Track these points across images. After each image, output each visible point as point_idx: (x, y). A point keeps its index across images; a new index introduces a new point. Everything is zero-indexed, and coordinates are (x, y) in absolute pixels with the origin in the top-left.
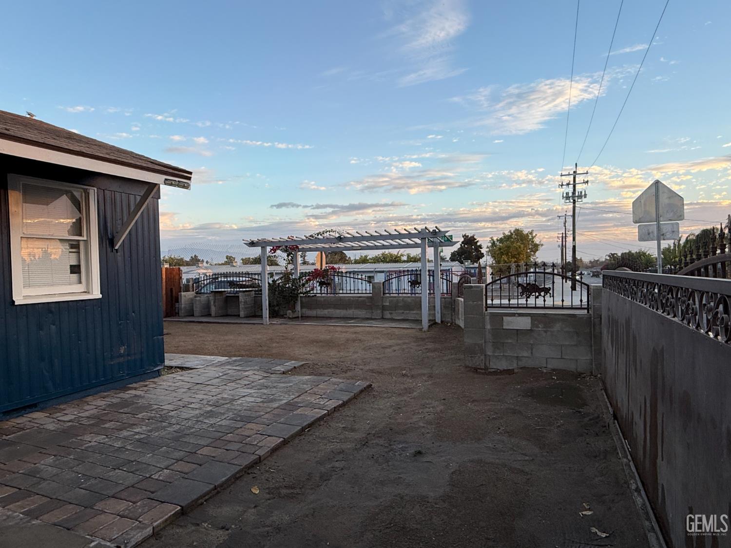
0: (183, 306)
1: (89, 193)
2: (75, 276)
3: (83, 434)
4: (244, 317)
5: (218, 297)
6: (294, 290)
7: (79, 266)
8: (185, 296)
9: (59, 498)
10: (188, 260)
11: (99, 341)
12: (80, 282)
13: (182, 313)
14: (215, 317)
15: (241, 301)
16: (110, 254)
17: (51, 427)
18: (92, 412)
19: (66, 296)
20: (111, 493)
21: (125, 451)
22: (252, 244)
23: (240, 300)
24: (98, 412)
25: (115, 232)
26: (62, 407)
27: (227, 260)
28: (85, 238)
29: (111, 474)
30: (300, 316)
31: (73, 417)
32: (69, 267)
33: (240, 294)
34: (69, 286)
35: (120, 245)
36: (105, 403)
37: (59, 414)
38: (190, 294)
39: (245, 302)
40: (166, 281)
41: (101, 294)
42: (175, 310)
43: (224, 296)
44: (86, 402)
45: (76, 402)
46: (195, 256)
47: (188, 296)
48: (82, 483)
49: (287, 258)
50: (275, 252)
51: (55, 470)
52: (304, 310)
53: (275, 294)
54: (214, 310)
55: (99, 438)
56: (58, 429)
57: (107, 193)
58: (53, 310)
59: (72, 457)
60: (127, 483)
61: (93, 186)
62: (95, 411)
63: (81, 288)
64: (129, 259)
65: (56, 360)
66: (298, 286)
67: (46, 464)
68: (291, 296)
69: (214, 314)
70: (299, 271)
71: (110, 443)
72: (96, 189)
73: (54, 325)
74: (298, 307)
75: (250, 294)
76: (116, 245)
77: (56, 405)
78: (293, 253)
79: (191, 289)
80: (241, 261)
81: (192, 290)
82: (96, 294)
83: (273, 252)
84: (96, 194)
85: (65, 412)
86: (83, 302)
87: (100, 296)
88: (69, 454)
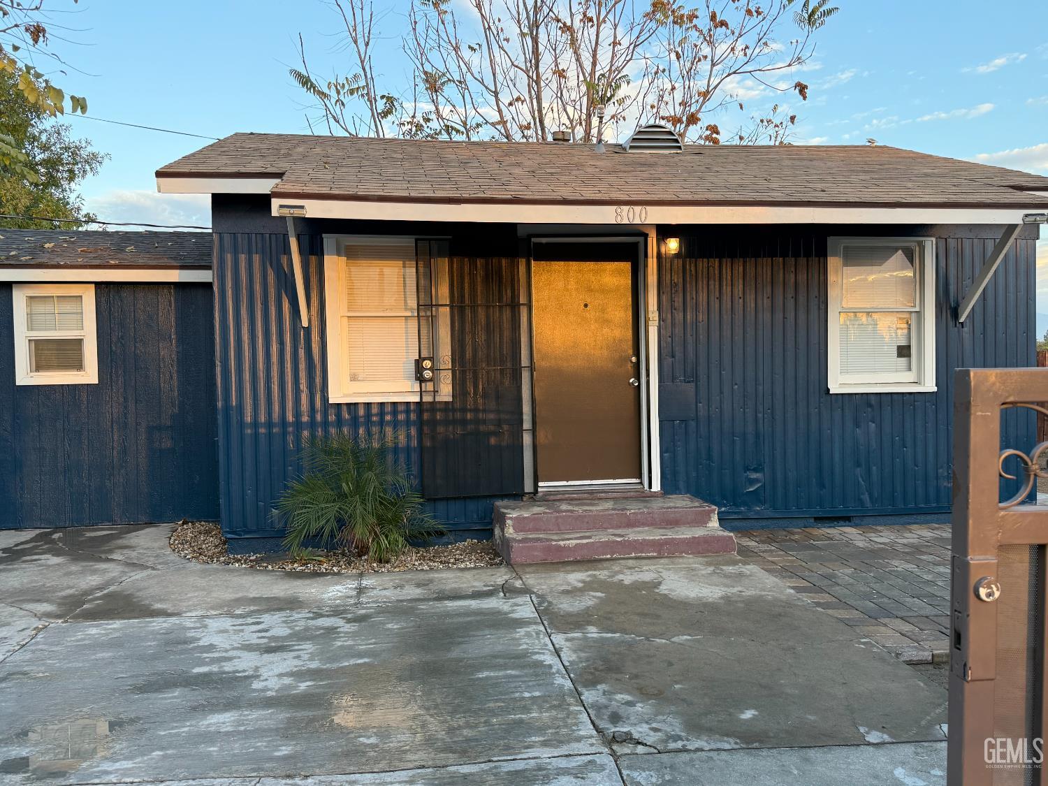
1: (924, 247)
2: (903, 360)
3: (893, 559)
7: (909, 347)
9: (848, 602)
11: (931, 451)
12: (910, 369)
16: (953, 331)
17: (861, 544)
18: (911, 541)
19: (889, 386)
20: (900, 614)
21: (933, 586)
24: (920, 542)
25: (960, 298)
26: (879, 528)
28: (917, 309)
29: (908, 599)
31: (888, 541)
32: (896, 347)
34: (895, 374)
35: (967, 317)
36: (932, 535)
37: (873, 535)
41: (936, 386)
44: (909, 529)
45: (897, 527)
48: (874, 598)
51: (851, 581)
55: (907, 566)
56: (868, 547)
57: (952, 243)
58: (873, 402)
59: (872, 574)
60: (922, 612)
61: (931, 236)
62: (915, 541)
63: (911, 376)
64: (982, 336)
65: (874, 468)
67: (844, 573)
71: (918, 574)
72: (934, 239)
73: (874, 422)
76: (961, 317)
77: (873, 525)
82: (930, 386)
84: (934, 246)
85: (880, 534)
86: (912, 396)
87: (935, 389)
88: (870, 572)
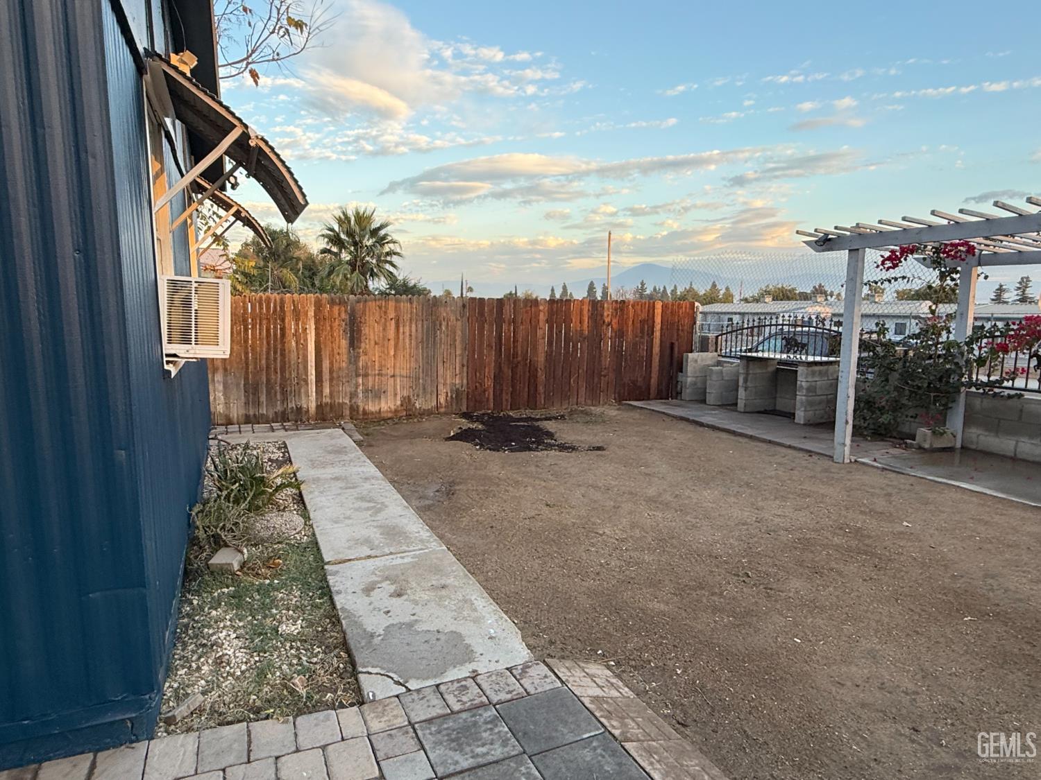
0: (689, 380)
4: (804, 425)
5: (756, 370)
6: (948, 373)
8: (696, 361)
10: (809, 292)
13: (687, 393)
14: (744, 412)
15: (801, 386)
22: (825, 243)
23: (798, 383)
27: (869, 292)
30: (958, 445)
33: (800, 369)
38: (708, 357)
39: (811, 390)
40: (662, 329)
42: (677, 387)
43: (771, 369)
46: (820, 285)
47: (702, 360)
49: (938, 282)
50: (895, 266)
52: (974, 432)
53: (887, 380)
54: (744, 398)
66: (962, 363)
68: (937, 390)
69: (743, 405)
70: (970, 321)
74: (956, 421)
75: (827, 370)
78: (959, 269)
79: (711, 347)
80: (895, 295)
81: (714, 349)
83: (888, 264)
